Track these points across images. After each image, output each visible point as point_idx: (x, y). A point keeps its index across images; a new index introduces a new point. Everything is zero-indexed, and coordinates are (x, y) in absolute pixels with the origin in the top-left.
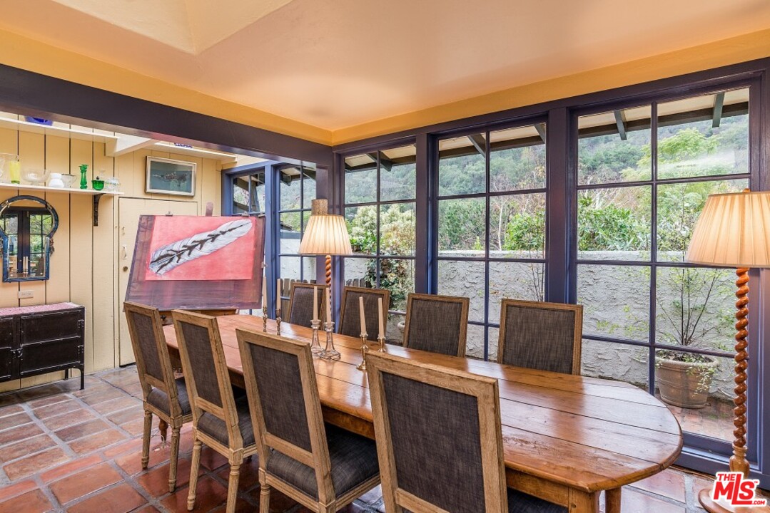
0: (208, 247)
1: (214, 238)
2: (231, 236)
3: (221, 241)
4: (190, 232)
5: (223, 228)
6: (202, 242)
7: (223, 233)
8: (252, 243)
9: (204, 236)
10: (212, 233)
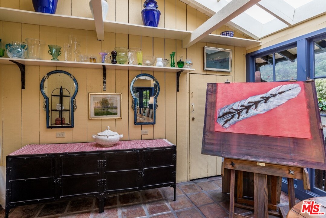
0: (262, 108)
1: (266, 99)
2: (282, 98)
3: (273, 103)
4: (245, 95)
5: (274, 91)
6: (257, 103)
7: (274, 96)
8: (305, 105)
9: (257, 98)
10: (264, 95)
